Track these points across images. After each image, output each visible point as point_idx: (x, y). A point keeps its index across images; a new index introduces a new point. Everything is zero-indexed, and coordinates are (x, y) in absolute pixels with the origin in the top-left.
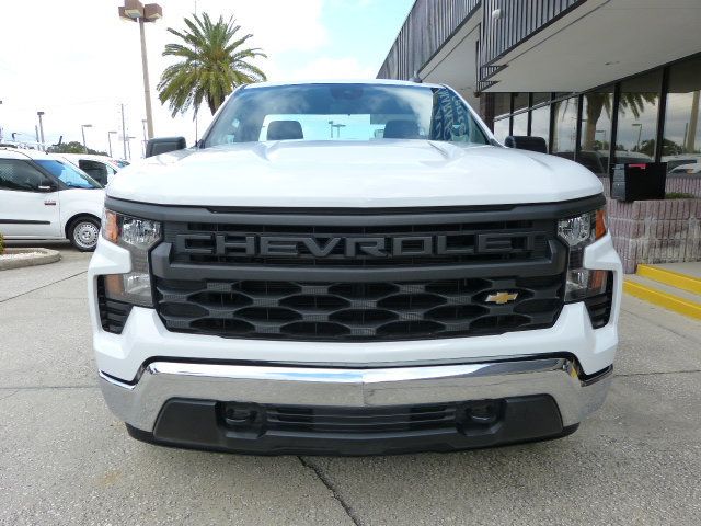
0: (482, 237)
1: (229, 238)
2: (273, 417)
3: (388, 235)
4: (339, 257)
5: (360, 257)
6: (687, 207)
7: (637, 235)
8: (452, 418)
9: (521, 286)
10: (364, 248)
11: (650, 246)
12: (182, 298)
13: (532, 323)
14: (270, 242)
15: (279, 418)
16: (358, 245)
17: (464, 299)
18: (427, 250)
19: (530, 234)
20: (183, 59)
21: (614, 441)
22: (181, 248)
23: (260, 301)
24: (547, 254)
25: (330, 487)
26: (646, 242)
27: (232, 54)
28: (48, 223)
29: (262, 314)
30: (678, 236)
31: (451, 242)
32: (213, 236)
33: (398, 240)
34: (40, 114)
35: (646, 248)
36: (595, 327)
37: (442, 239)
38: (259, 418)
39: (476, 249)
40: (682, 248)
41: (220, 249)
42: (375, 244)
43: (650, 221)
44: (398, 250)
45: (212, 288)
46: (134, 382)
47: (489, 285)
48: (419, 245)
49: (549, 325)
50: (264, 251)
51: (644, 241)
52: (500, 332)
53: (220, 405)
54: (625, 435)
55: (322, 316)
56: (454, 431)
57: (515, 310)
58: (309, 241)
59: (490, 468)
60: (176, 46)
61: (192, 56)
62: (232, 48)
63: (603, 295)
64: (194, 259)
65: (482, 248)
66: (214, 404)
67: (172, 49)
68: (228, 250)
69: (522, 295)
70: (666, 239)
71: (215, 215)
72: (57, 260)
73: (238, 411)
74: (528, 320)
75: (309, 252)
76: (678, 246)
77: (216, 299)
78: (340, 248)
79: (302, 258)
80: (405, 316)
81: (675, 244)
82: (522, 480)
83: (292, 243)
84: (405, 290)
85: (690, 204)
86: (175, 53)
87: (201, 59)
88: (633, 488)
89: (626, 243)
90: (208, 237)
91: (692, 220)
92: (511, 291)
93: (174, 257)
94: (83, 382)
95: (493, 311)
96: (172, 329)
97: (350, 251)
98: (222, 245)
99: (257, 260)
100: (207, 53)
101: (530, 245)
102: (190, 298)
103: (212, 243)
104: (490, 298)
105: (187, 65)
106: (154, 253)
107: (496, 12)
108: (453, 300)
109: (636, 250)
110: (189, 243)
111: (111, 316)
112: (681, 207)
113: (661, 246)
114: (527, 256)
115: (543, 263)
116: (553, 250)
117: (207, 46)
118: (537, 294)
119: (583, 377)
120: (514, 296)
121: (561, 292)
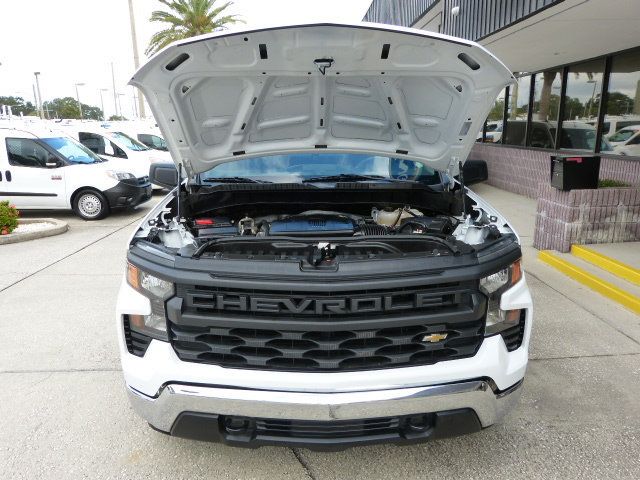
0: (420, 296)
1: (226, 297)
2: (261, 425)
3: (348, 296)
4: (311, 312)
5: (326, 313)
6: (617, 195)
7: (572, 219)
8: (396, 426)
9: (450, 328)
10: (329, 307)
11: (583, 229)
12: (191, 337)
13: (459, 354)
14: (259, 302)
15: (266, 426)
16: (324, 306)
17: (406, 340)
18: (377, 308)
19: (457, 293)
20: (169, 25)
21: (529, 423)
22: (190, 303)
23: (250, 342)
24: (471, 304)
25: (304, 465)
26: (580, 225)
27: (214, 20)
28: (56, 195)
29: (251, 351)
30: (608, 220)
31: (396, 300)
32: (215, 296)
33: (355, 302)
34: (36, 74)
35: (579, 230)
36: (510, 350)
37: (388, 299)
38: (251, 425)
39: (414, 304)
40: (611, 231)
41: (220, 306)
42: (338, 304)
43: (584, 208)
44: (355, 308)
45: (214, 332)
46: (156, 397)
47: (426, 329)
48: (371, 303)
49: (472, 355)
50: (254, 308)
51: (578, 224)
52: (433, 362)
53: (221, 418)
54: (538, 418)
55: (298, 353)
56: (397, 435)
57: (445, 346)
58: (287, 302)
59: (429, 449)
60: (162, 13)
61: (177, 22)
62: (213, 15)
63: (515, 327)
64: (200, 311)
65: (419, 303)
66: (217, 417)
67: (158, 16)
68: (226, 306)
69: (451, 334)
70: (597, 223)
71: (216, 280)
72: (65, 230)
73: (234, 420)
74: (456, 352)
75: (287, 308)
76: (608, 229)
77: (216, 339)
78: (312, 306)
79: (282, 313)
80: (360, 353)
81: (605, 228)
82: (453, 460)
83: (275, 303)
84: (361, 336)
85: (619, 193)
86: (161, 20)
87: (186, 25)
88: (537, 469)
89: (562, 226)
90: (211, 296)
91: (621, 207)
92: (442, 333)
93: (184, 309)
94: (103, 365)
95: (428, 348)
96: (182, 359)
97: (319, 310)
98: (221, 302)
99: (248, 313)
100: (191, 19)
101: (457, 300)
102: (197, 338)
103: (214, 300)
104: (426, 338)
105: (173, 30)
106: (169, 303)
107: (455, 10)
108: (397, 341)
109: (571, 233)
110: (196, 300)
111: (135, 343)
112: (611, 195)
113: (593, 229)
114: (454, 307)
115: (468, 312)
116: (475, 302)
117: (191, 13)
118: (462, 334)
119: (497, 392)
120: (445, 336)
121: (482, 330)
